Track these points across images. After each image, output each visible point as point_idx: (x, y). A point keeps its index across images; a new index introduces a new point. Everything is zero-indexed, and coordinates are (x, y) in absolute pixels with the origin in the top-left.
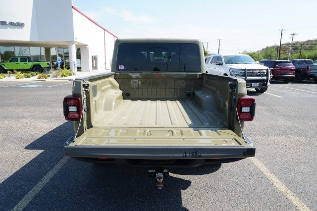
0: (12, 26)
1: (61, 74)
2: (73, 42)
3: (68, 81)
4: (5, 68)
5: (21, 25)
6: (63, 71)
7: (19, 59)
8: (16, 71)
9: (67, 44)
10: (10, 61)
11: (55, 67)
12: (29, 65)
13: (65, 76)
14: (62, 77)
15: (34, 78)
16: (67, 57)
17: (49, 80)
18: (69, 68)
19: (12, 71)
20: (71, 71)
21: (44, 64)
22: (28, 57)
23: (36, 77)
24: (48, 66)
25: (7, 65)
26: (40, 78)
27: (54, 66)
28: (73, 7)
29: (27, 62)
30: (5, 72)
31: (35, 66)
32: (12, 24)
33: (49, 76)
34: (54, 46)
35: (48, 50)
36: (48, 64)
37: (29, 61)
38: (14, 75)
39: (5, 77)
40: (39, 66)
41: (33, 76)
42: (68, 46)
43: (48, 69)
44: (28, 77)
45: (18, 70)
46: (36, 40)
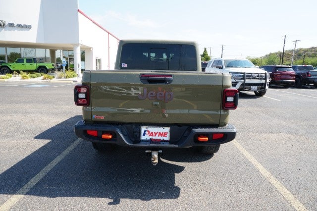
0: (19, 28)
1: (66, 75)
2: (77, 45)
3: (72, 82)
4: (12, 69)
5: (28, 27)
6: (67, 72)
7: (25, 60)
8: (22, 72)
9: (72, 46)
10: (16, 62)
11: (60, 69)
12: (34, 66)
13: (69, 78)
14: (66, 78)
15: (39, 79)
16: (71, 59)
17: (53, 80)
18: (73, 70)
19: (18, 72)
20: (75, 72)
21: (49, 66)
22: (34, 58)
23: (42, 78)
24: (53, 67)
25: (13, 66)
26: (45, 79)
27: (58, 67)
28: (79, 10)
29: (33, 64)
30: (11, 72)
31: (40, 67)
32: (19, 26)
33: (54, 77)
34: (59, 48)
35: (53, 52)
36: (53, 65)
37: (34, 62)
38: (19, 75)
39: (11, 77)
40: (45, 67)
41: (38, 76)
42: (73, 48)
43: (53, 70)
44: (34, 78)
45: (24, 71)
46: (42, 42)
